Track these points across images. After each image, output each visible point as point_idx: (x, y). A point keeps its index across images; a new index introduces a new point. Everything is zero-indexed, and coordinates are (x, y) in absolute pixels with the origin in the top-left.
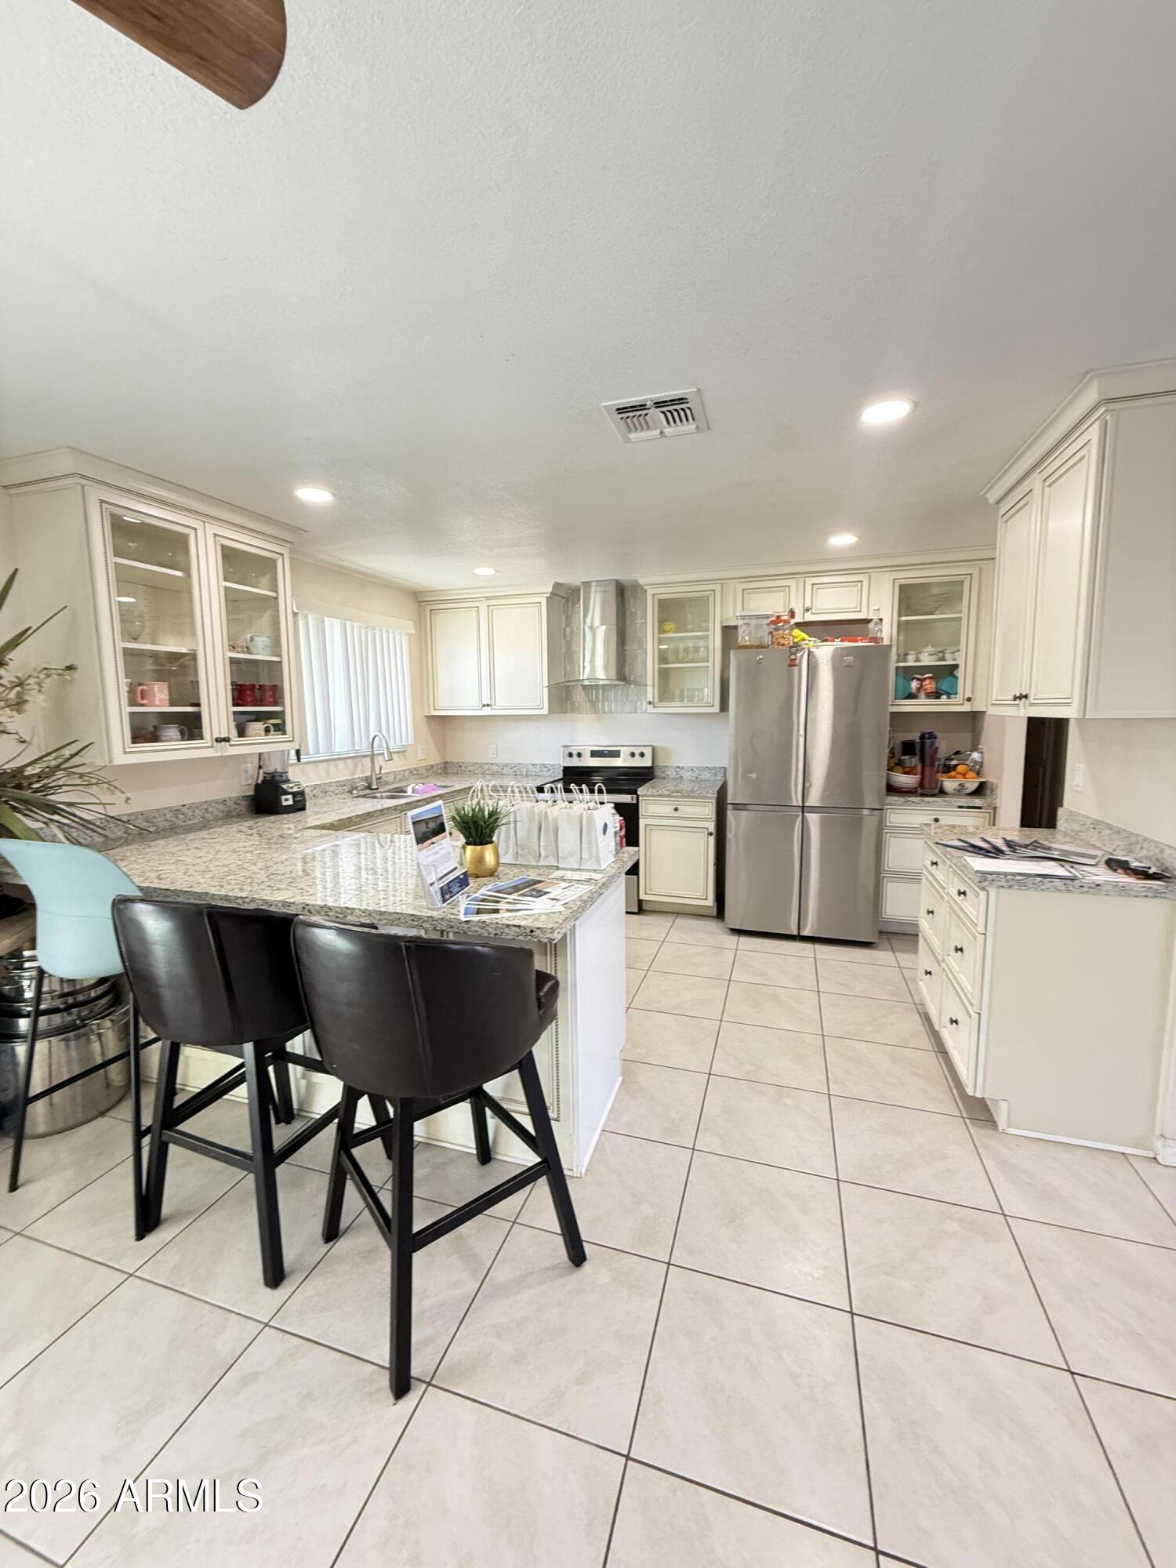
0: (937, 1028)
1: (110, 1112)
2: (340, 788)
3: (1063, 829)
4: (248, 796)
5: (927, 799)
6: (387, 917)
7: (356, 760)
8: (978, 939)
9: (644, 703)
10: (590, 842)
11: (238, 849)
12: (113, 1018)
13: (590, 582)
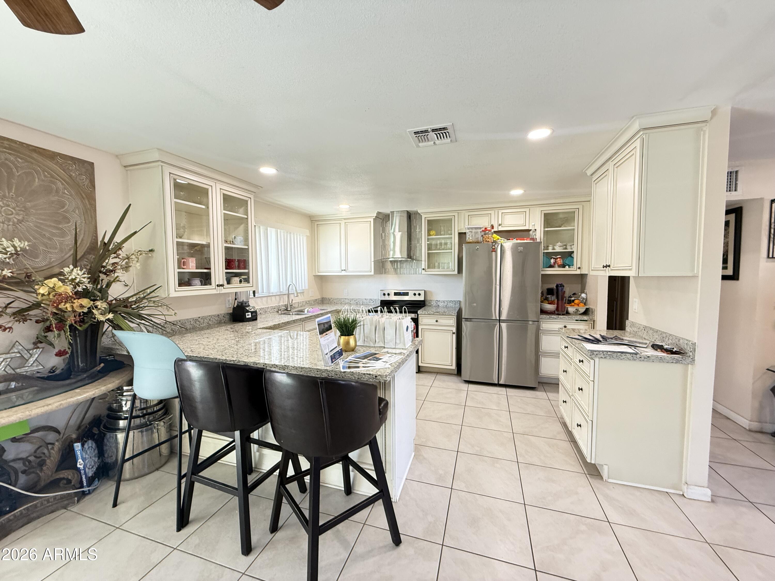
0: (570, 429)
1: (162, 468)
2: (273, 310)
3: (629, 331)
4: (229, 313)
5: (560, 316)
6: (305, 370)
7: (280, 296)
8: (590, 384)
9: (420, 269)
10: (400, 335)
11: (227, 338)
12: (165, 421)
13: (394, 212)
